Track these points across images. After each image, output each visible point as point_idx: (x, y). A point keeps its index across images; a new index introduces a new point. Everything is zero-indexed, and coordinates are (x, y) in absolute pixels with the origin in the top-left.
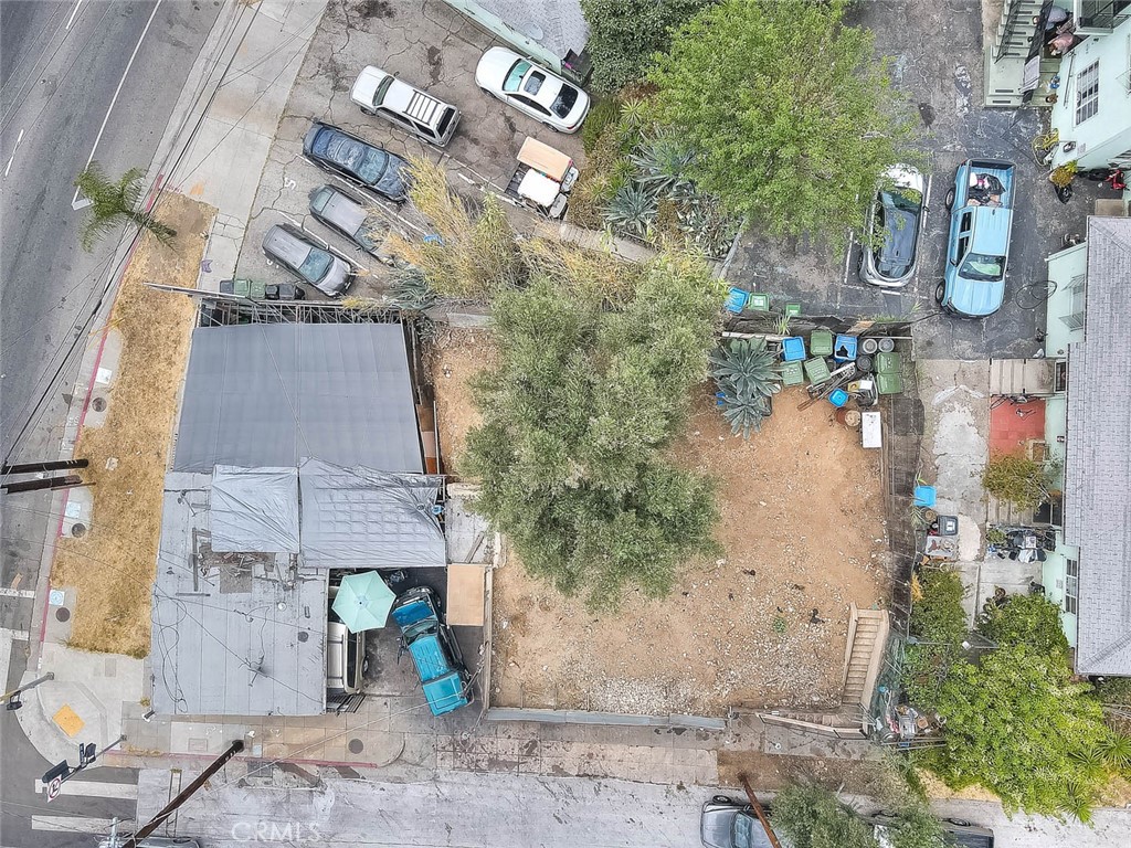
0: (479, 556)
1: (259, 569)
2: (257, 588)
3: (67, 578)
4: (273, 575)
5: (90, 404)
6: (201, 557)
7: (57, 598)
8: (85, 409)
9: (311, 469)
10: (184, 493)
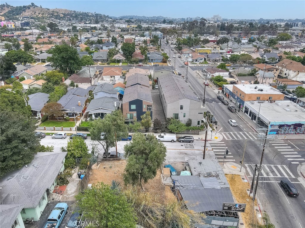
0: (165, 178)
1: (206, 175)
2: (205, 173)
3: (246, 184)
4: (203, 175)
5: (259, 210)
6: (217, 176)
7: (246, 181)
8: (260, 210)
9: (201, 188)
10: (225, 184)
